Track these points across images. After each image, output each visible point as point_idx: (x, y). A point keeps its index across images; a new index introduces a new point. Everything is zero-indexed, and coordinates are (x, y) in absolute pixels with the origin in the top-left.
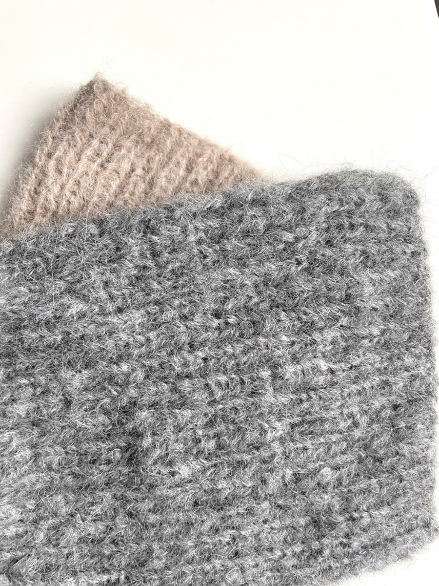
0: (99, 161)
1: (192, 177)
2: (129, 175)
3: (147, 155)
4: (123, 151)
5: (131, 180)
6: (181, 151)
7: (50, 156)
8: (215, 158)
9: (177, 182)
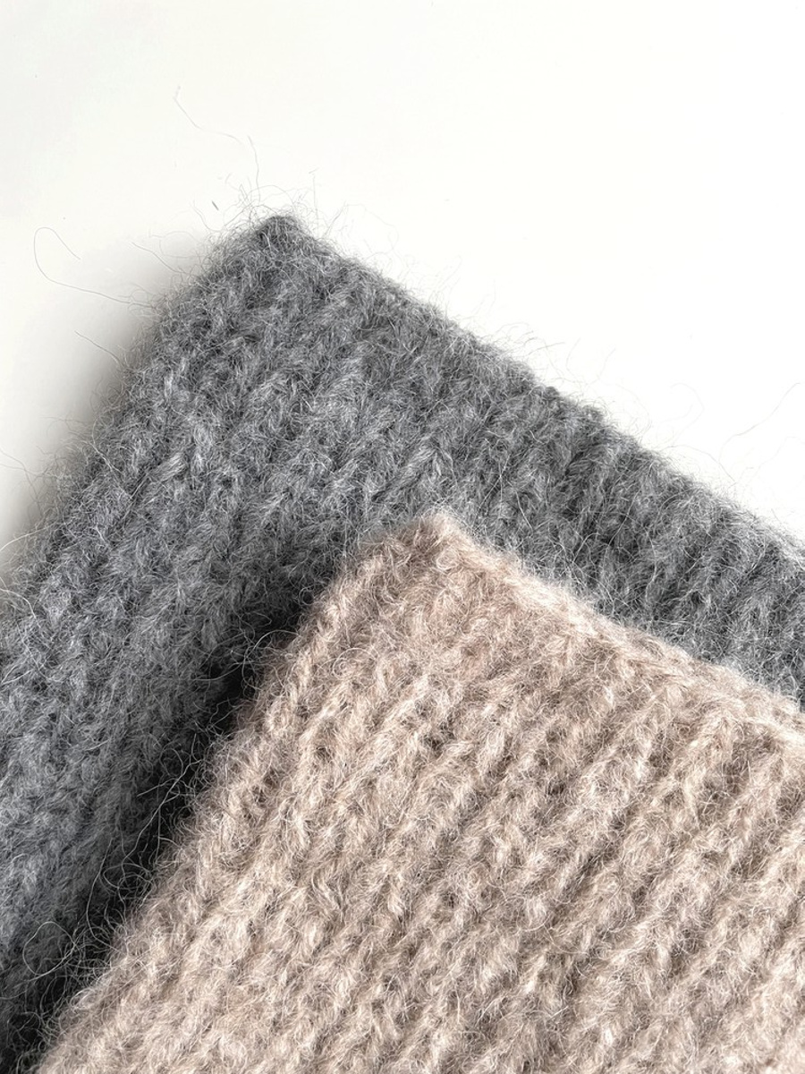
0: (425, 728)
1: (668, 784)
2: (499, 770)
3: (550, 722)
4: (489, 709)
5: (503, 783)
6: (640, 716)
7: (304, 714)
8: (730, 736)
9: (626, 796)
